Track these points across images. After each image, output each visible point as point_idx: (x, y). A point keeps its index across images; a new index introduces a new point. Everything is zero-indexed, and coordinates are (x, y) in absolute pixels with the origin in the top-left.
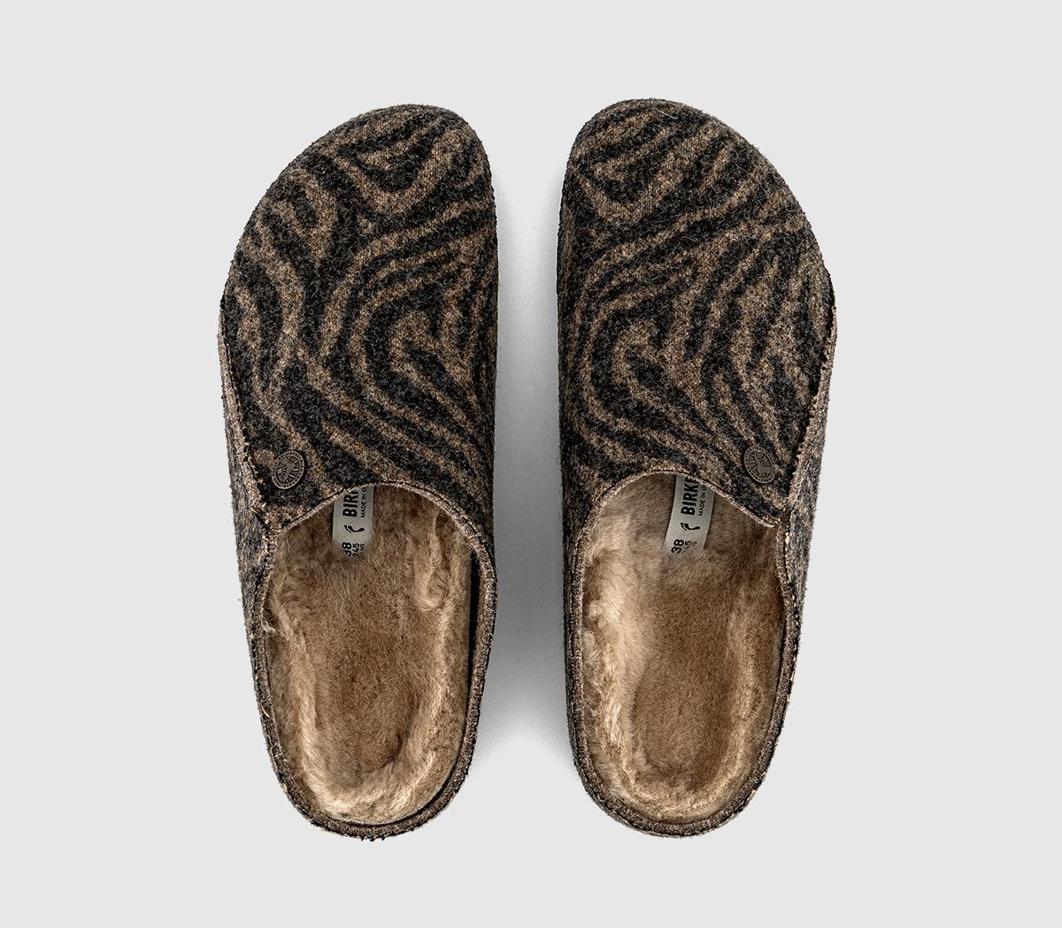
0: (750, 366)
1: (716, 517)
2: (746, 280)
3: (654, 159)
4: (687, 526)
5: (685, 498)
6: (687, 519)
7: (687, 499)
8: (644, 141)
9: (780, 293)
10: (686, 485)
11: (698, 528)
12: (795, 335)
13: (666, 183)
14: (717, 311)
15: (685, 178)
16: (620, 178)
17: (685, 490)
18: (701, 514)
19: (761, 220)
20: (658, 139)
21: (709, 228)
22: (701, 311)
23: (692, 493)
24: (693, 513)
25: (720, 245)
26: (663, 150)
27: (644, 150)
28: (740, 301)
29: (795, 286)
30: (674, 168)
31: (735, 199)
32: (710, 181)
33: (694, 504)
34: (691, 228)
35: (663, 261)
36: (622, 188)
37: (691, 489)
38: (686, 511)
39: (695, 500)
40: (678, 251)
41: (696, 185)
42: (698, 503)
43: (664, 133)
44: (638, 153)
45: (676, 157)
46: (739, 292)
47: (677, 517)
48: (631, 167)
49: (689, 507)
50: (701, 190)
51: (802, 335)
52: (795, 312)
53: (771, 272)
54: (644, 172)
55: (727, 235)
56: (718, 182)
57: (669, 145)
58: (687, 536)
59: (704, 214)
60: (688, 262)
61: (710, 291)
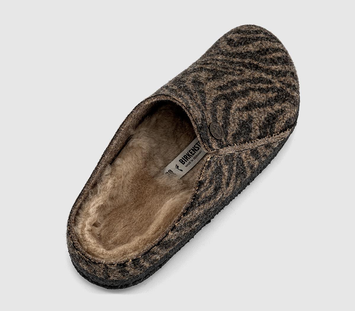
0: (239, 109)
1: (192, 172)
2: (259, 89)
3: (252, 39)
4: (178, 167)
5: (184, 157)
6: (180, 165)
7: (185, 158)
8: (253, 33)
9: (269, 103)
10: (188, 153)
11: (182, 171)
12: (265, 119)
13: (251, 48)
14: (239, 88)
15: (259, 51)
16: (236, 40)
17: (187, 154)
18: (186, 166)
19: (279, 80)
20: (258, 35)
21: (257, 68)
22: (233, 83)
23: (188, 157)
24: (184, 164)
25: (257, 75)
26: (257, 39)
27: (251, 36)
28: (251, 92)
29: (277, 107)
30: (258, 45)
31: (274, 67)
32: (268, 57)
33: (186, 161)
34: (250, 64)
35: (231, 65)
36: (234, 43)
37: (189, 155)
38: (182, 161)
39: (188, 160)
40: (240, 66)
41: (262, 55)
42: (188, 162)
43: (262, 35)
44: (248, 35)
45: (261, 43)
46: (253, 90)
47: (176, 161)
48: (242, 38)
49: (184, 160)
50: (263, 57)
51: (268, 121)
52: (271, 113)
53: (270, 95)
54: (246, 41)
55: (262, 74)
56: (271, 59)
57: (262, 39)
58: (176, 171)
59: (258, 64)
60: (240, 70)
61: (242, 82)
